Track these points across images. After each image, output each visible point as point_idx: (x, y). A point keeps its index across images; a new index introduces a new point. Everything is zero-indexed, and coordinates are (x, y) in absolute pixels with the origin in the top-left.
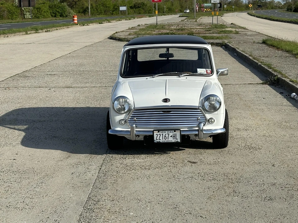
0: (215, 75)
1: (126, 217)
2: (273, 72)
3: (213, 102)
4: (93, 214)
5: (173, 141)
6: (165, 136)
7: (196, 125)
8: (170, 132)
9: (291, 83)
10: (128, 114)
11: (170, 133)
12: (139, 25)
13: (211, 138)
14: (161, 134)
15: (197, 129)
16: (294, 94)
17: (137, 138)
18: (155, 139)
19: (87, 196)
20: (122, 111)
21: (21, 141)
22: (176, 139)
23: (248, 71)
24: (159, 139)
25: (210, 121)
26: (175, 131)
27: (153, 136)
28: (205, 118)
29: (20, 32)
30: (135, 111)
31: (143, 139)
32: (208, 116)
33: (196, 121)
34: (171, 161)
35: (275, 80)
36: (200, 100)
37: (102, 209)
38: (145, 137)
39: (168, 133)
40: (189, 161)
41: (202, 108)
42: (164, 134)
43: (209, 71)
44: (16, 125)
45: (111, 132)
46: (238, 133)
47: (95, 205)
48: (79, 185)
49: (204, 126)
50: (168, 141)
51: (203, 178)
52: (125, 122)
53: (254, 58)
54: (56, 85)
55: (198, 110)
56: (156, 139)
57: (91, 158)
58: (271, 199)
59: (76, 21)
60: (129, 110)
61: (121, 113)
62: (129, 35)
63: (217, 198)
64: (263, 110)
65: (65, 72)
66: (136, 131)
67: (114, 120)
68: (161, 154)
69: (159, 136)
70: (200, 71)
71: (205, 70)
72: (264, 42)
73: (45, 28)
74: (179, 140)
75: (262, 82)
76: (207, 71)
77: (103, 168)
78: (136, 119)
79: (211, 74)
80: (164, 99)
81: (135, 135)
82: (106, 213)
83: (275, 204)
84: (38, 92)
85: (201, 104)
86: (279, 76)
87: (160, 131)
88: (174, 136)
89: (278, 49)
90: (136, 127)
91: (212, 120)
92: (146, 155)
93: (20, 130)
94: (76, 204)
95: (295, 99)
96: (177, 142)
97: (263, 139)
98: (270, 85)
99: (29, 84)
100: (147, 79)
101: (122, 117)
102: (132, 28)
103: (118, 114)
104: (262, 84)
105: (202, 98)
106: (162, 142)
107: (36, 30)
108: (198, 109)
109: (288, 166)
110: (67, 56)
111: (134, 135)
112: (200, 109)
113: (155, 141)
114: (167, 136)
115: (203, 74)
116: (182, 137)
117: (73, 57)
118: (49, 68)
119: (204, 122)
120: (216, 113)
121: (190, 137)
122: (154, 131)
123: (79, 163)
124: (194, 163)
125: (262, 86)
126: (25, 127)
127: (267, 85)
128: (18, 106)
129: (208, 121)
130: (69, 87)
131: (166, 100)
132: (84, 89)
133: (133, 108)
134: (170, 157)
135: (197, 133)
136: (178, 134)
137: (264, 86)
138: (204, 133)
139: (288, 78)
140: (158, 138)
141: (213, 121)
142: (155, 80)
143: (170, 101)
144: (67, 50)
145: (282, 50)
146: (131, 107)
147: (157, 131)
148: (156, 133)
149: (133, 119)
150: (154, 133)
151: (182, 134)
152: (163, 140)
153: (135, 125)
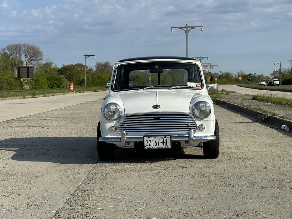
0: (205, 89)
1: (114, 199)
2: (263, 113)
3: (203, 109)
4: (81, 198)
5: (164, 147)
6: (155, 143)
7: (187, 132)
8: (161, 138)
9: (281, 118)
10: (119, 122)
11: (160, 139)
13: (202, 148)
14: (152, 140)
15: (187, 135)
16: (285, 125)
17: (127, 145)
18: (145, 145)
19: (76, 188)
20: (112, 118)
21: (11, 157)
22: (167, 145)
23: (239, 115)
24: (150, 146)
25: (201, 128)
26: (165, 137)
27: (143, 142)
28: (196, 125)
29: (17, 96)
30: (126, 118)
31: (133, 147)
32: (198, 123)
33: (187, 128)
35: (265, 119)
36: (190, 106)
37: (90, 195)
38: (136, 143)
40: (180, 167)
41: (192, 114)
42: (154, 140)
43: (199, 84)
44: (7, 148)
45: (101, 139)
46: (229, 150)
47: (83, 192)
48: (68, 182)
49: (194, 132)
50: (158, 147)
51: (193, 176)
52: (116, 129)
53: (245, 106)
54: (50, 125)
55: (188, 117)
56: (147, 146)
57: (80, 166)
58: (262, 188)
59: (72, 89)
60: (120, 117)
61: (112, 120)
63: (207, 187)
64: (254, 137)
65: (59, 118)
66: (126, 137)
67: (105, 127)
68: (152, 162)
69: (149, 142)
70: (190, 84)
71: (195, 84)
72: (254, 98)
73: (42, 94)
74: (169, 147)
75: (252, 121)
76: (196, 85)
77: (93, 171)
78: (127, 125)
79: (201, 87)
80: (154, 106)
82: (94, 197)
83: (267, 191)
84: (32, 129)
85: (191, 111)
86: (269, 115)
87: (150, 137)
88: (164, 142)
89: (268, 102)
90: (126, 134)
93: (11, 151)
94: (64, 193)
95: (285, 131)
96: (168, 148)
97: (255, 153)
98: (261, 123)
99: (23, 125)
100: (138, 91)
101: (113, 124)
103: (108, 121)
104: (252, 122)
105: (192, 105)
106: (152, 148)
107: (34, 95)
108: (188, 115)
109: (280, 168)
110: (62, 109)
111: (125, 142)
112: (191, 116)
113: (145, 147)
114: (157, 142)
115: (193, 88)
116: (173, 143)
117: (68, 109)
118: (43, 116)
119: (195, 129)
120: (206, 119)
121: (180, 143)
122: (145, 137)
123: (68, 169)
124: (185, 167)
125: (252, 123)
126: (17, 149)
127: (258, 123)
128: (11, 137)
129: (199, 127)
130: (62, 126)
131: (156, 107)
132: (77, 127)
133: (123, 115)
134: (161, 164)
135: (188, 139)
136: (168, 139)
137: (255, 123)
138: (195, 139)
139: (278, 116)
140: (148, 144)
141: (203, 127)
142: (146, 92)
143: (160, 107)
144: (62, 106)
145: (272, 102)
146: (121, 114)
147: (148, 137)
148: (146, 139)
149: (123, 125)
150: (145, 139)
151: (172, 139)
152: (153, 146)
153: (126, 132)
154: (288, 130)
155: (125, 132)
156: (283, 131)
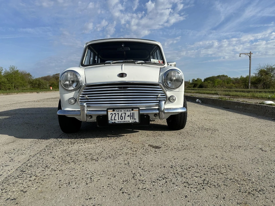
3: (175, 78)
6: (121, 116)
7: (155, 104)
8: (127, 111)
10: (79, 92)
11: (127, 113)
14: (117, 113)
15: (157, 108)
16: (198, 100)
17: (88, 119)
18: (109, 119)
20: (71, 88)
22: (134, 119)
24: (114, 120)
25: (170, 100)
26: (132, 110)
27: (107, 116)
28: (166, 95)
30: (87, 88)
31: (96, 121)
32: (169, 94)
34: (129, 145)
38: (99, 117)
39: (125, 112)
40: (151, 146)
41: (162, 84)
42: (120, 114)
45: (59, 113)
49: (165, 104)
50: (125, 121)
52: (76, 101)
55: (158, 87)
56: (111, 120)
57: (35, 143)
60: (80, 87)
61: (70, 90)
66: (87, 110)
68: (117, 137)
69: (114, 115)
71: (157, 60)
74: (137, 121)
76: (159, 61)
78: (88, 97)
79: (163, 64)
80: (120, 74)
81: (87, 115)
85: (161, 80)
87: (115, 110)
88: (131, 115)
91: (173, 98)
92: (100, 138)
96: (135, 122)
100: (104, 65)
101: (71, 95)
103: (66, 92)
106: (117, 123)
108: (158, 85)
111: (85, 115)
112: (160, 86)
114: (123, 115)
115: (156, 63)
116: (141, 116)
119: (165, 100)
120: (177, 90)
121: (149, 117)
122: (109, 110)
124: (157, 147)
131: (122, 75)
133: (84, 84)
134: (127, 141)
135: (158, 112)
136: (136, 112)
138: (166, 111)
140: (113, 118)
143: (126, 76)
146: (81, 83)
147: (112, 110)
148: (110, 112)
149: (84, 97)
150: (108, 112)
151: (141, 112)
152: (118, 121)
153: (87, 104)
154: (201, 102)
155: (85, 104)
156: (198, 103)
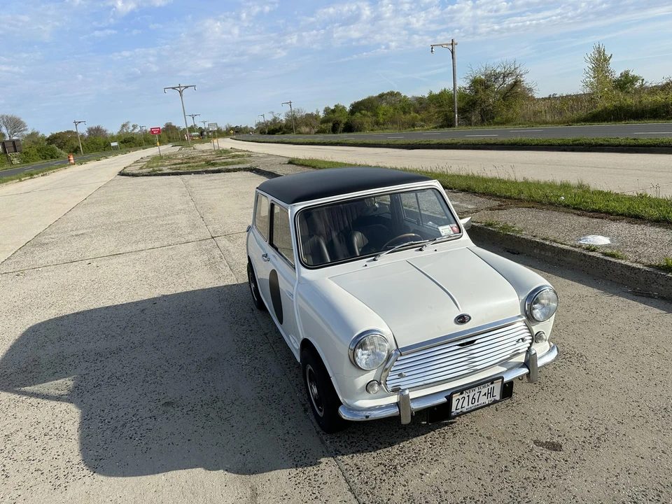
0: (465, 234)
5: (487, 401)
6: (473, 399)
8: (484, 387)
10: (385, 367)
11: (483, 390)
12: (142, 158)
14: (466, 396)
18: (453, 409)
22: (492, 397)
24: (462, 408)
26: (492, 383)
30: (401, 358)
32: (534, 330)
39: (480, 390)
40: (539, 443)
42: (472, 395)
43: (455, 228)
50: (477, 405)
52: (379, 384)
55: (521, 325)
56: (456, 409)
60: (388, 357)
62: (141, 168)
65: (95, 227)
67: (354, 386)
69: (461, 401)
70: (443, 231)
71: (448, 226)
72: (290, 163)
74: (498, 398)
76: (452, 228)
79: (460, 233)
80: (458, 318)
85: (523, 310)
87: (464, 392)
88: (489, 392)
91: (541, 337)
99: (54, 260)
100: (366, 265)
101: (371, 375)
102: (137, 162)
105: (522, 298)
106: (465, 410)
111: (410, 413)
113: (453, 413)
114: (477, 396)
115: (450, 237)
116: (503, 388)
122: (454, 395)
129: (535, 339)
130: (116, 254)
131: (462, 319)
132: (141, 254)
133: (393, 351)
135: (527, 371)
136: (497, 386)
143: (470, 318)
146: (389, 351)
147: (459, 393)
148: (456, 397)
150: (453, 398)
152: (468, 407)
155: (408, 392)
